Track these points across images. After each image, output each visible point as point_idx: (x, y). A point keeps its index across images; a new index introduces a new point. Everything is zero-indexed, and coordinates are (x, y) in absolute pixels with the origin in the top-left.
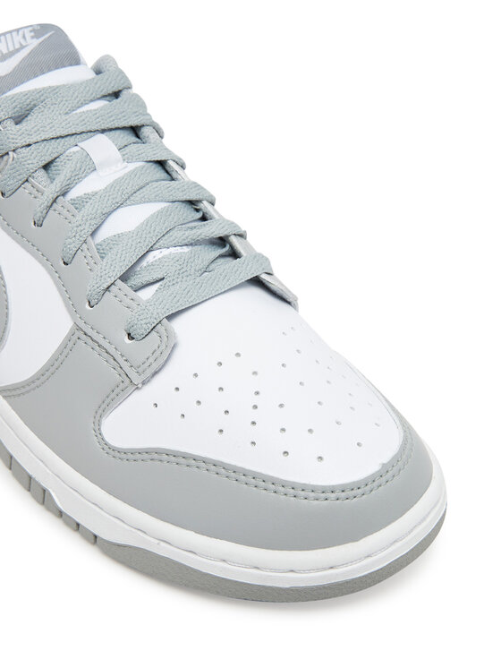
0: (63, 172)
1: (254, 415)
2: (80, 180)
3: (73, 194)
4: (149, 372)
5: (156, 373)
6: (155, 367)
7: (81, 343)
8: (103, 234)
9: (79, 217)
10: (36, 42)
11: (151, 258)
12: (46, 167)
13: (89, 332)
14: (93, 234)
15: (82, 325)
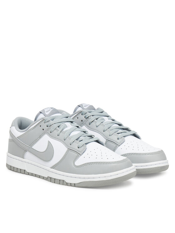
0: (61, 128)
1: (102, 157)
2: (65, 128)
3: (64, 130)
4: (83, 152)
5: (84, 152)
6: (84, 151)
7: (69, 151)
8: (71, 135)
9: (65, 134)
10: (52, 110)
11: (81, 137)
12: (58, 127)
13: (71, 149)
14: (69, 135)
15: (69, 148)
